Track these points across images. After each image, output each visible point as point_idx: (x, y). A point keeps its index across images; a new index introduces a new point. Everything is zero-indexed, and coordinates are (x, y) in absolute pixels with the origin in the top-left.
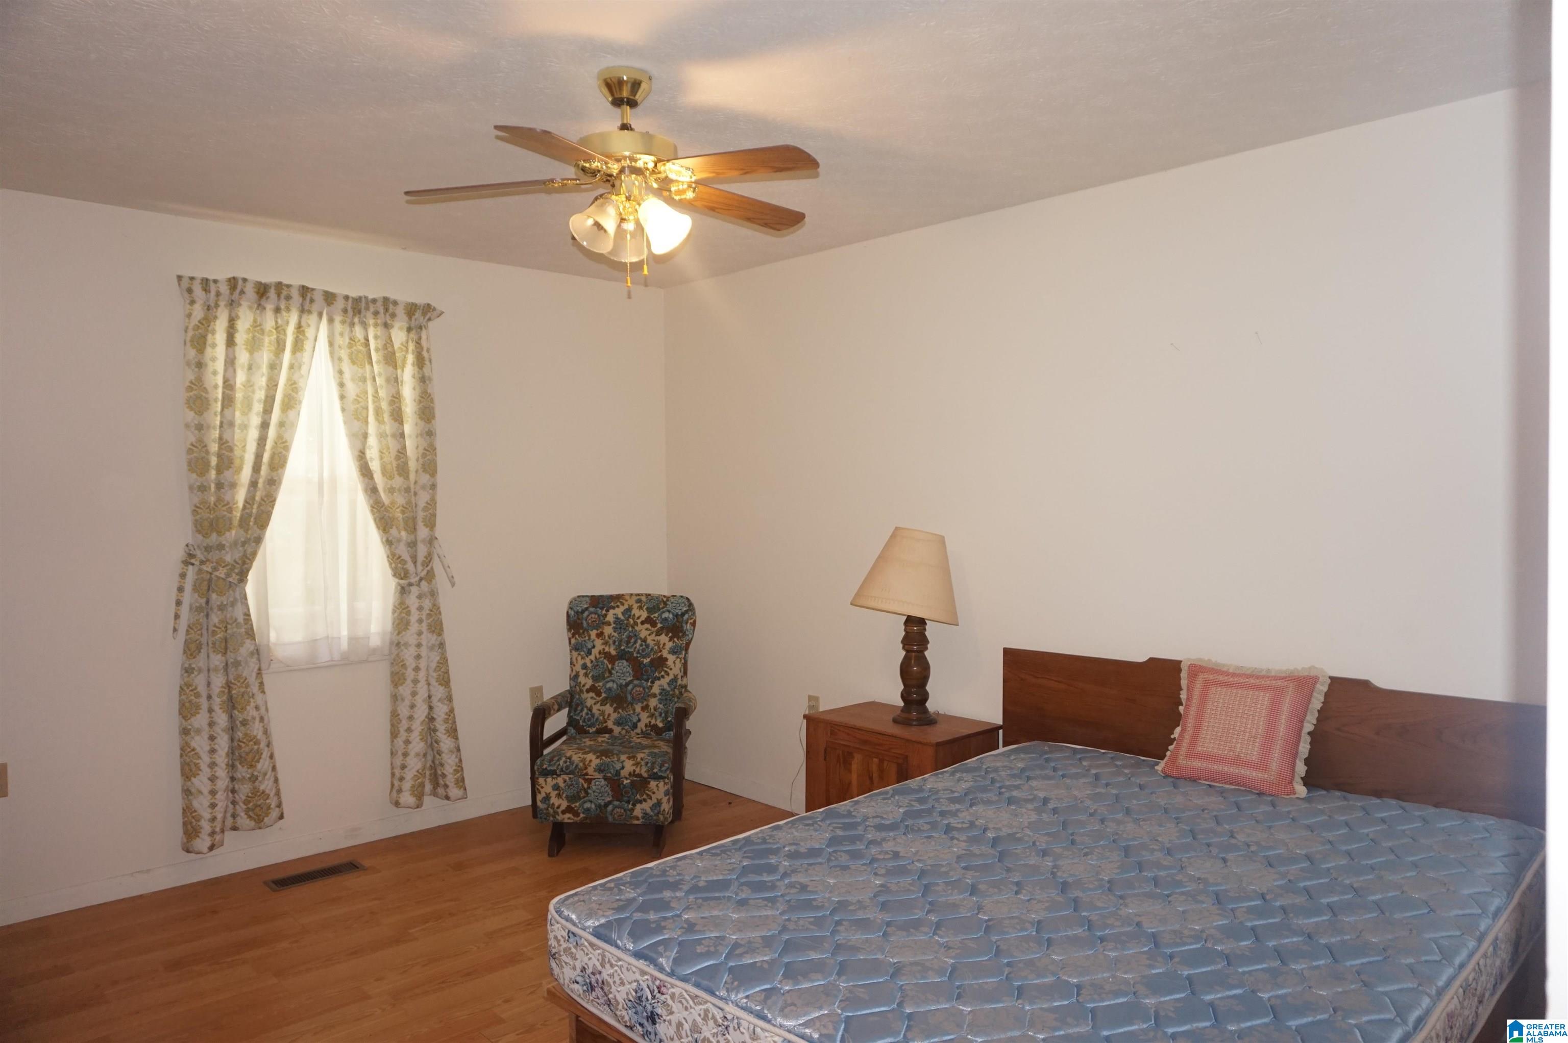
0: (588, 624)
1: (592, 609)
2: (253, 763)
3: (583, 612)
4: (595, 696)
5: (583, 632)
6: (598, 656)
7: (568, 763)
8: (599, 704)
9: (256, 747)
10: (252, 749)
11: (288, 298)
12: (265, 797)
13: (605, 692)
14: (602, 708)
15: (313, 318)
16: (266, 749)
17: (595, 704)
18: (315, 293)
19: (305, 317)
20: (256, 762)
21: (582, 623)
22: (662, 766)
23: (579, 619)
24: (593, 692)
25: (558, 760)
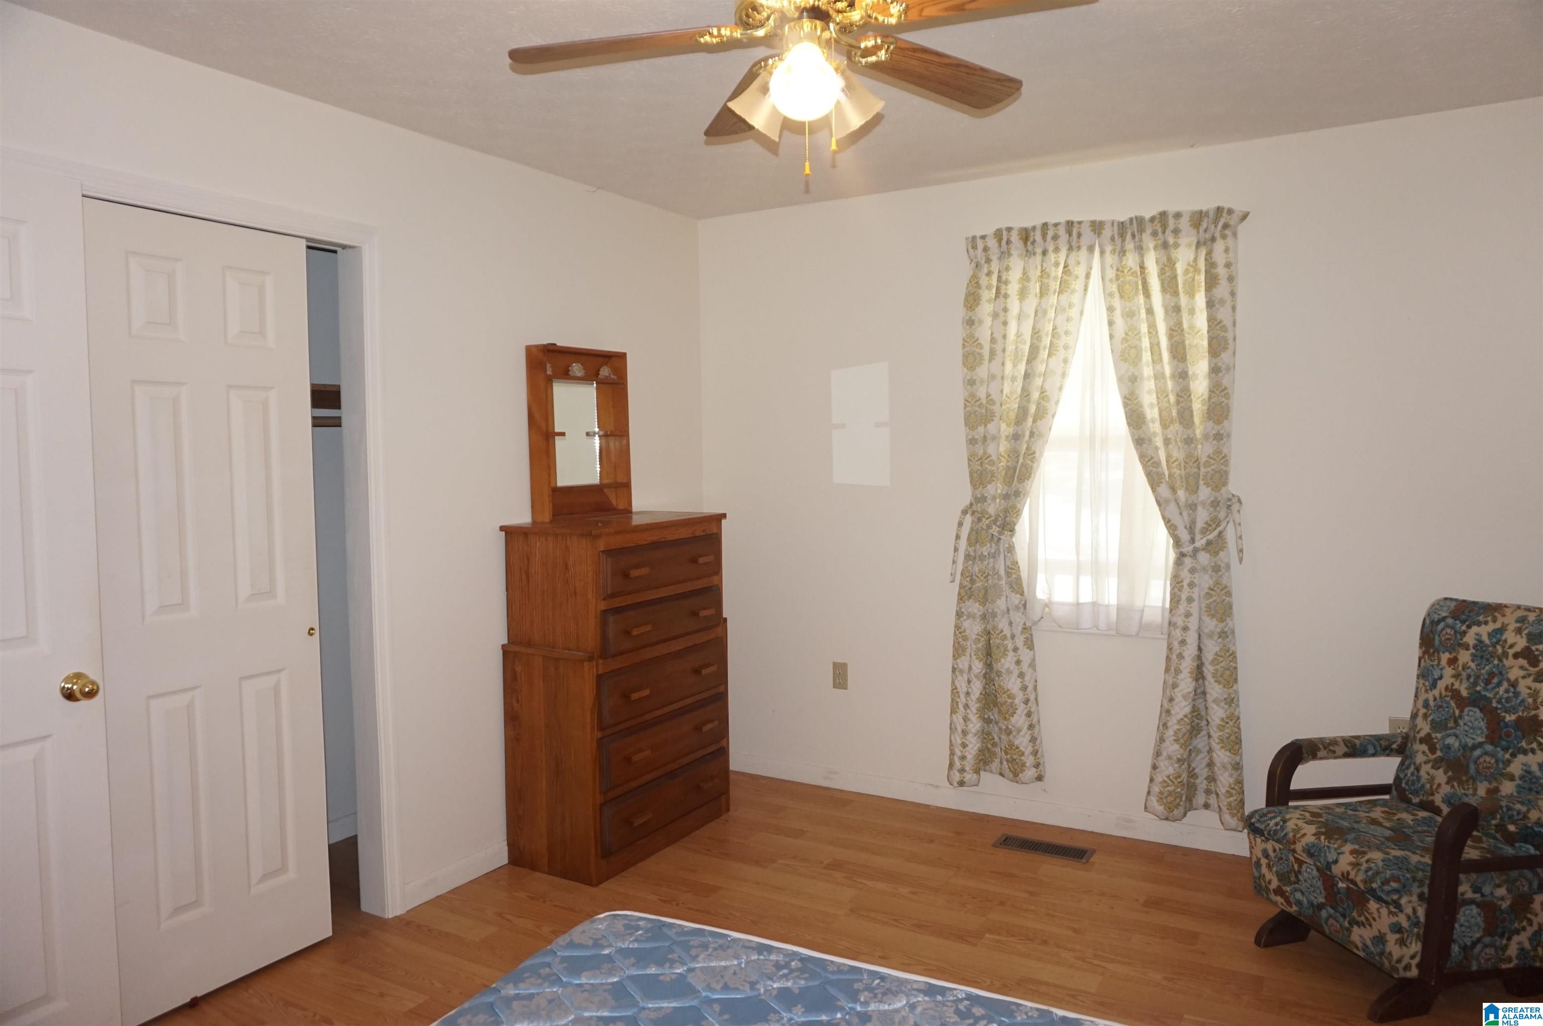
0: (1441, 641)
1: (1450, 621)
2: (1007, 716)
3: (1439, 622)
4: (1427, 751)
5: (1434, 652)
6: (1444, 693)
7: (1279, 827)
8: (1430, 765)
9: (1010, 701)
10: (1006, 702)
11: (1055, 238)
12: (1020, 753)
13: (1441, 750)
14: (1432, 771)
15: (1083, 253)
16: (1023, 706)
17: (1425, 763)
18: (1083, 225)
19: (1073, 254)
20: (1010, 715)
21: (1434, 639)
22: (1386, 882)
23: (1432, 632)
24: (1426, 744)
25: (1271, 819)
